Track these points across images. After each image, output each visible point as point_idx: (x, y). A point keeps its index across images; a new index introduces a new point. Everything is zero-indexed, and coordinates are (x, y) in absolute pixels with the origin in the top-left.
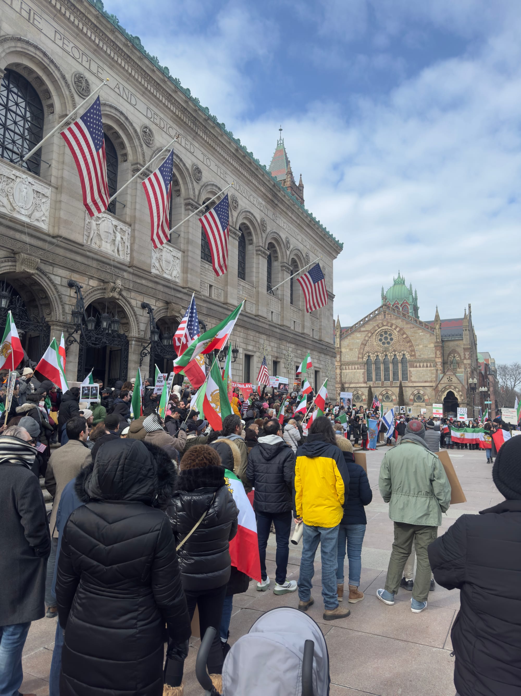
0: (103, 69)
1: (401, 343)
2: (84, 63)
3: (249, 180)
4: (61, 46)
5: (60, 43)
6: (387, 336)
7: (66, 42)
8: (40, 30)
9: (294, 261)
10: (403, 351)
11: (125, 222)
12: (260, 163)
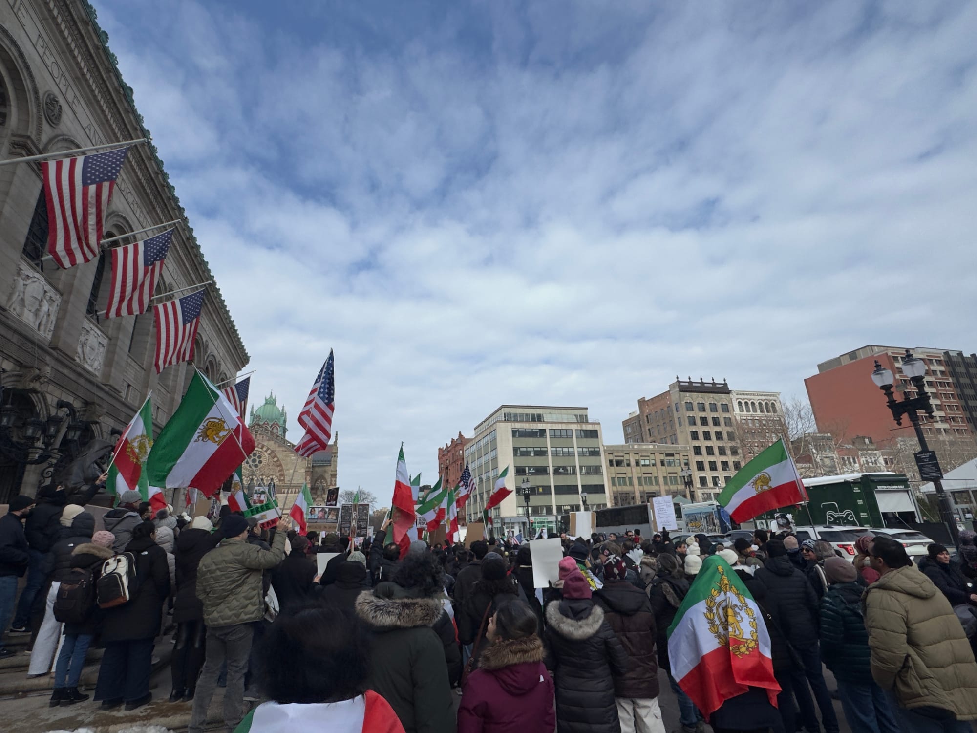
0: (79, 102)
1: (270, 467)
2: (61, 86)
3: (188, 271)
4: (41, 55)
5: (41, 51)
6: (256, 458)
7: (47, 52)
8: (23, 26)
9: (207, 368)
10: (272, 475)
11: (56, 289)
12: (204, 259)
